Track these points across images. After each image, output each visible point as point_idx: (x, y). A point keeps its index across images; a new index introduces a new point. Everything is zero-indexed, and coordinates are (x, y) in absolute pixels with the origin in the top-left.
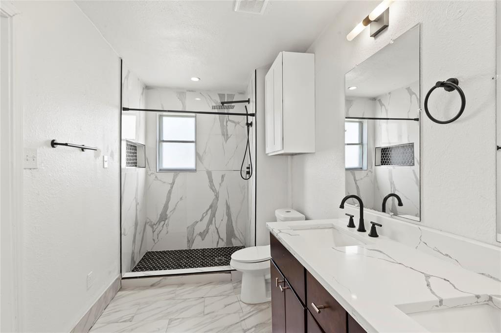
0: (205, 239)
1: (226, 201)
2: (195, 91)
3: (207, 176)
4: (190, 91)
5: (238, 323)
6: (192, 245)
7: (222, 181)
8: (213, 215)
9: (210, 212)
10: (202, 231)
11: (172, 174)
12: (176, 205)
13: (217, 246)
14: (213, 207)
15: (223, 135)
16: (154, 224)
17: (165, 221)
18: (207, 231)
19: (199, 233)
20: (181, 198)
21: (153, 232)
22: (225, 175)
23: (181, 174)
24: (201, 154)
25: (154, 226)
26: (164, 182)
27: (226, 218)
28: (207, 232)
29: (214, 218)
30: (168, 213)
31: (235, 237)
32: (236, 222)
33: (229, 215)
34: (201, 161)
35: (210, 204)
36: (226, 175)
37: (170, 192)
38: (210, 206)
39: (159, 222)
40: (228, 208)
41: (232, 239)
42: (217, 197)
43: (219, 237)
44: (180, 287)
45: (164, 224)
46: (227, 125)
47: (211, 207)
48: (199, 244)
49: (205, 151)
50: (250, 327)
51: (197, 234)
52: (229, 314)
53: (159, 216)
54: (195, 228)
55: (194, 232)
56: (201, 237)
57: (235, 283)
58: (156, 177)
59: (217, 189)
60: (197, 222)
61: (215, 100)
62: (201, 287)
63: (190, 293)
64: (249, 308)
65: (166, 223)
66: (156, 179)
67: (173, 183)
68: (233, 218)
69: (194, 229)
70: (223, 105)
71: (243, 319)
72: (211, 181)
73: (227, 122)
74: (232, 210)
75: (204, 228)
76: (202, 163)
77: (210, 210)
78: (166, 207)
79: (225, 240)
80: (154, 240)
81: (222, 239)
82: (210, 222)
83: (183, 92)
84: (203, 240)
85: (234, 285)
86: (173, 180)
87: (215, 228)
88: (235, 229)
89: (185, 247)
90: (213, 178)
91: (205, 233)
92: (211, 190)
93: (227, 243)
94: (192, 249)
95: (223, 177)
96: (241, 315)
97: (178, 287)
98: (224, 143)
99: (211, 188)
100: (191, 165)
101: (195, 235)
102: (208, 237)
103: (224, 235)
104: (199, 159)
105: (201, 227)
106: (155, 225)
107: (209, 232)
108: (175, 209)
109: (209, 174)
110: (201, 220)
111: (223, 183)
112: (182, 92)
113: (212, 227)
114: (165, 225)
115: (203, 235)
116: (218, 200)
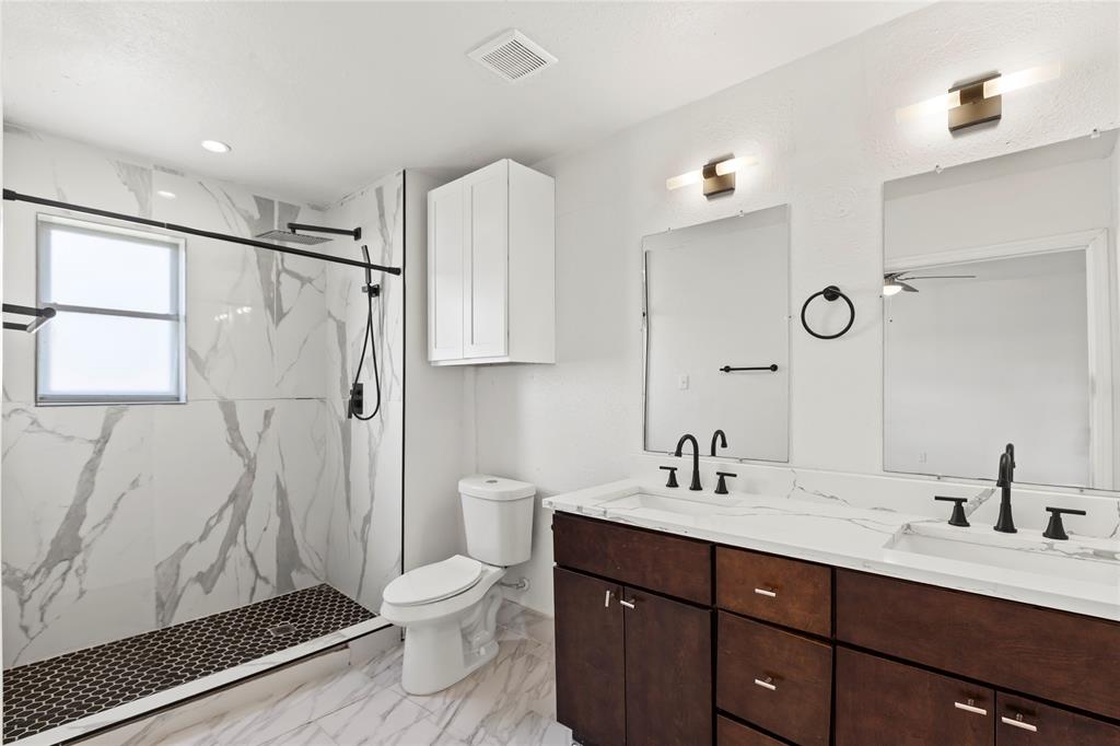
0: (214, 589)
1: (278, 477)
2: (182, 175)
3: (220, 415)
4: (163, 169)
5: (440, 735)
6: (172, 616)
7: (267, 424)
8: (240, 519)
9: (229, 511)
10: (204, 569)
11: (100, 412)
12: (115, 507)
13: (251, 600)
14: (239, 499)
15: (269, 306)
16: (26, 577)
17: (71, 559)
18: (221, 565)
19: (194, 574)
20: (134, 482)
21: (22, 603)
22: (273, 409)
23: (134, 410)
24: (202, 353)
25: (25, 583)
26: (70, 438)
27: (276, 521)
28: (222, 569)
29: (242, 527)
30: (82, 533)
31: (300, 566)
32: (304, 529)
33: (284, 512)
34: (203, 375)
35: (229, 493)
36: (276, 411)
37: (91, 468)
38: (230, 497)
39: (48, 565)
40: (282, 494)
41: (294, 575)
42: (251, 471)
43: (257, 575)
44: (215, 725)
45: (70, 568)
46: (279, 282)
47: (233, 498)
48: (193, 608)
49: (214, 348)
50: (471, 731)
51: (190, 580)
52: (406, 729)
53: (47, 548)
54: (182, 564)
55: (178, 575)
56: (203, 585)
57: (362, 668)
58: (34, 422)
59: (252, 450)
60: (190, 546)
61: (247, 212)
62: (281, 705)
63: (262, 729)
64: (439, 702)
65: (74, 569)
66: (35, 428)
67: (105, 438)
68: (296, 522)
69: (178, 567)
70: (294, 232)
71: (444, 724)
72: (233, 427)
73: (278, 275)
74: (293, 500)
75: (213, 557)
76: (206, 379)
77: (231, 507)
78: (76, 516)
79: (273, 579)
80: (25, 629)
81: (266, 580)
82: (231, 539)
83: (143, 169)
84: (207, 593)
85: (365, 670)
86: (104, 429)
87: (244, 554)
88: (300, 548)
89: (148, 624)
90: (239, 419)
91: (215, 571)
92: (234, 453)
93: (279, 587)
94: (172, 625)
95: (268, 415)
96: (434, 719)
97: (212, 727)
98: (272, 327)
99: (234, 446)
100: (162, 385)
101: (181, 584)
102: (224, 582)
103: (269, 567)
104: (197, 368)
105: (202, 558)
106: (33, 577)
107: (226, 569)
108: (110, 517)
109: (228, 409)
110: (202, 538)
111: (270, 431)
112: (139, 168)
113: (237, 554)
114: (72, 571)
115: (206, 580)
116: (254, 477)
